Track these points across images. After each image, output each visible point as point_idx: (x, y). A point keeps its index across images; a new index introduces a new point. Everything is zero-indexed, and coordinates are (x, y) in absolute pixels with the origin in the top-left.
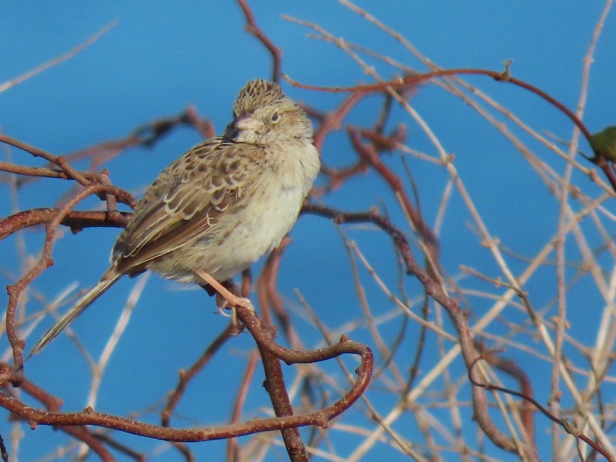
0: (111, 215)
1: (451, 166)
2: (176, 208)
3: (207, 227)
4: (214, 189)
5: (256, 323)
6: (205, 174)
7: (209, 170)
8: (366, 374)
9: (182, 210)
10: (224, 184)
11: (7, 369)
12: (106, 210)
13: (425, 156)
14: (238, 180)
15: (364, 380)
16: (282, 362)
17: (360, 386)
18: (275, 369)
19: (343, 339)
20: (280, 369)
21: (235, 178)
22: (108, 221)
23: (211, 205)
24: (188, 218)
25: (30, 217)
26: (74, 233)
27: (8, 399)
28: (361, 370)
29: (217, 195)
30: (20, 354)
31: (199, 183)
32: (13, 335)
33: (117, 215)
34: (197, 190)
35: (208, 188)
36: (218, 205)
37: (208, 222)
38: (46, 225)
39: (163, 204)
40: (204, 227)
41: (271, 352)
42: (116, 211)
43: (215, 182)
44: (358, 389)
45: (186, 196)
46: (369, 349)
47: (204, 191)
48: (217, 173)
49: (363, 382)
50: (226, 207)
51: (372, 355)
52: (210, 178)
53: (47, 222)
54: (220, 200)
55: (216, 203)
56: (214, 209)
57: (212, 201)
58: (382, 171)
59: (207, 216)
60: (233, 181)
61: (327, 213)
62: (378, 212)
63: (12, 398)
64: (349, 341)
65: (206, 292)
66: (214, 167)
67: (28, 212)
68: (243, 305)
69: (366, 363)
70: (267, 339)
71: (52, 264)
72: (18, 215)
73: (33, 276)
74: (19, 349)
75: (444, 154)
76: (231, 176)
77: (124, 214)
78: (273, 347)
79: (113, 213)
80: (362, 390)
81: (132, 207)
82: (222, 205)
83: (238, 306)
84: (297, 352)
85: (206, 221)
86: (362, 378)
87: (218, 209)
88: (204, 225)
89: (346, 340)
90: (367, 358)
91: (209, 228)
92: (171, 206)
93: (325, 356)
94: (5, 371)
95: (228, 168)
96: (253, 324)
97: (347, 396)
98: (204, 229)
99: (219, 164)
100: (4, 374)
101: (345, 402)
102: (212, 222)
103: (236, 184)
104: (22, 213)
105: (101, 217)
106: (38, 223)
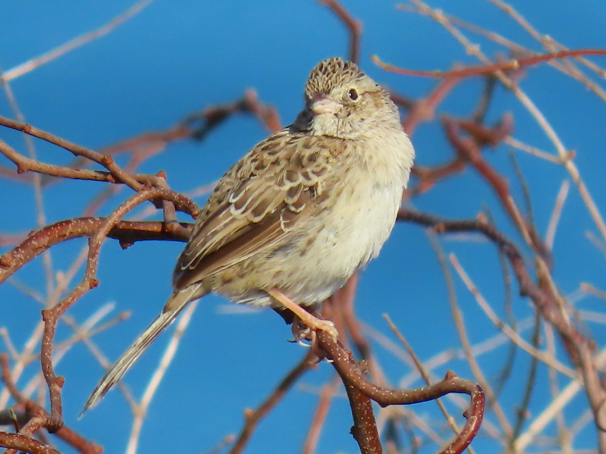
0: (168, 226)
1: (571, 166)
2: (243, 208)
3: (282, 232)
4: (288, 185)
5: (342, 356)
6: (278, 169)
7: (283, 163)
8: (476, 417)
9: (250, 211)
10: (301, 179)
11: (42, 412)
12: (163, 220)
13: (539, 153)
14: (318, 174)
15: (474, 425)
16: (374, 404)
17: (468, 434)
18: (366, 413)
19: (449, 376)
20: (372, 413)
21: (314, 173)
22: (165, 234)
23: (285, 205)
24: (257, 219)
25: (70, 228)
26: (124, 248)
27: (43, 447)
28: (470, 412)
29: (292, 192)
30: (58, 393)
31: (271, 179)
32: (49, 371)
33: (176, 226)
34: (269, 187)
35: (281, 184)
36: (293, 205)
37: (282, 226)
38: (89, 239)
39: (229, 204)
40: (277, 232)
41: (362, 391)
42: (174, 221)
43: (290, 178)
44: (466, 437)
45: (257, 193)
46: (479, 388)
47: (277, 188)
48: (291, 167)
49: (472, 428)
50: (303, 207)
51: (482, 394)
52: (285, 173)
53: (91, 235)
54: (296, 198)
55: (290, 201)
56: (289, 211)
57: (286, 200)
58: (482, 169)
59: (281, 218)
60: (311, 175)
61: (423, 221)
62: (484, 221)
63: (47, 446)
64: (455, 378)
65: (283, 320)
66: (288, 159)
67: (68, 222)
68: (324, 328)
69: (476, 404)
70: (357, 375)
71: (96, 286)
72: (56, 226)
73: (73, 299)
74: (57, 388)
75: (562, 150)
76: (309, 170)
77: (185, 225)
78: (364, 385)
79: (171, 224)
80: (471, 438)
81: (194, 216)
82: (297, 205)
83: (318, 331)
84: (393, 391)
85: (279, 225)
86: (471, 423)
87: (293, 209)
88: (277, 230)
89: (452, 377)
90: (477, 399)
91: (284, 234)
92: (238, 207)
93: (428, 396)
94: (40, 414)
95: (305, 161)
96: (339, 357)
97: (454, 445)
98: (277, 234)
99: (294, 156)
100: (39, 418)
101: (451, 452)
102: (286, 225)
103: (315, 179)
104: (61, 224)
105: (157, 228)
106: (80, 235)
